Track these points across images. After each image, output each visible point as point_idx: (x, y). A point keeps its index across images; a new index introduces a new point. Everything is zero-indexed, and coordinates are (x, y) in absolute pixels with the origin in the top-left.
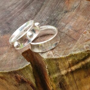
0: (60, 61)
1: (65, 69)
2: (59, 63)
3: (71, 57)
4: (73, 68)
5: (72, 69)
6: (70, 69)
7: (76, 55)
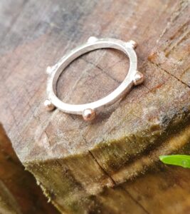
0: (72, 165)
1: (95, 182)
2: (71, 169)
3: (105, 152)
5: (114, 179)
6: (109, 180)
7: (117, 145)
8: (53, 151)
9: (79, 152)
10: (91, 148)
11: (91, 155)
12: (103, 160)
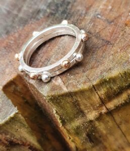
0: (80, 97)
1: (95, 109)
2: (79, 100)
3: (104, 86)
4: (111, 105)
5: (108, 107)
6: (104, 108)
7: (113, 80)
8: (67, 87)
9: (86, 87)
10: (95, 83)
11: (94, 89)
12: (102, 92)
